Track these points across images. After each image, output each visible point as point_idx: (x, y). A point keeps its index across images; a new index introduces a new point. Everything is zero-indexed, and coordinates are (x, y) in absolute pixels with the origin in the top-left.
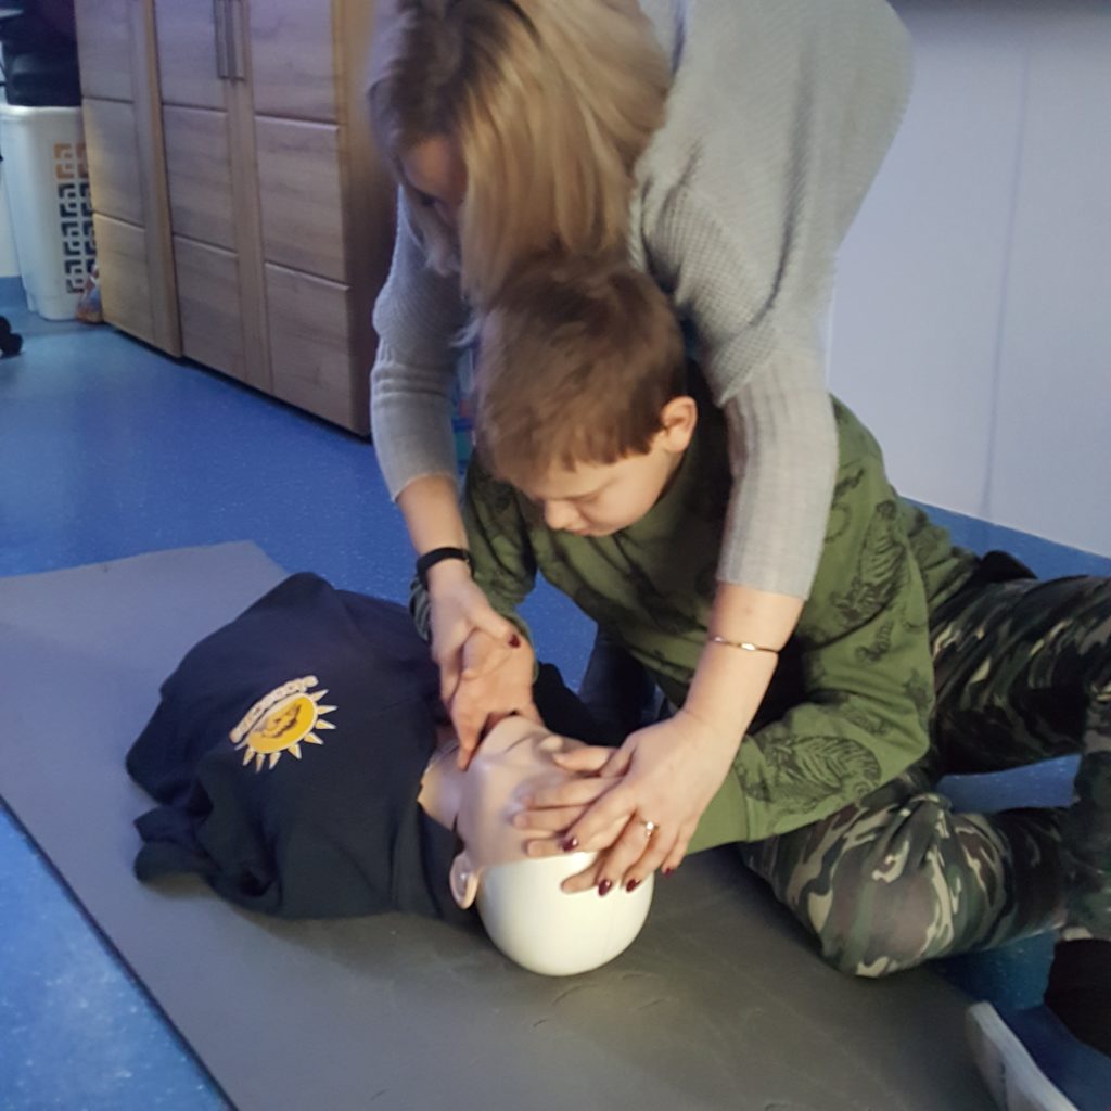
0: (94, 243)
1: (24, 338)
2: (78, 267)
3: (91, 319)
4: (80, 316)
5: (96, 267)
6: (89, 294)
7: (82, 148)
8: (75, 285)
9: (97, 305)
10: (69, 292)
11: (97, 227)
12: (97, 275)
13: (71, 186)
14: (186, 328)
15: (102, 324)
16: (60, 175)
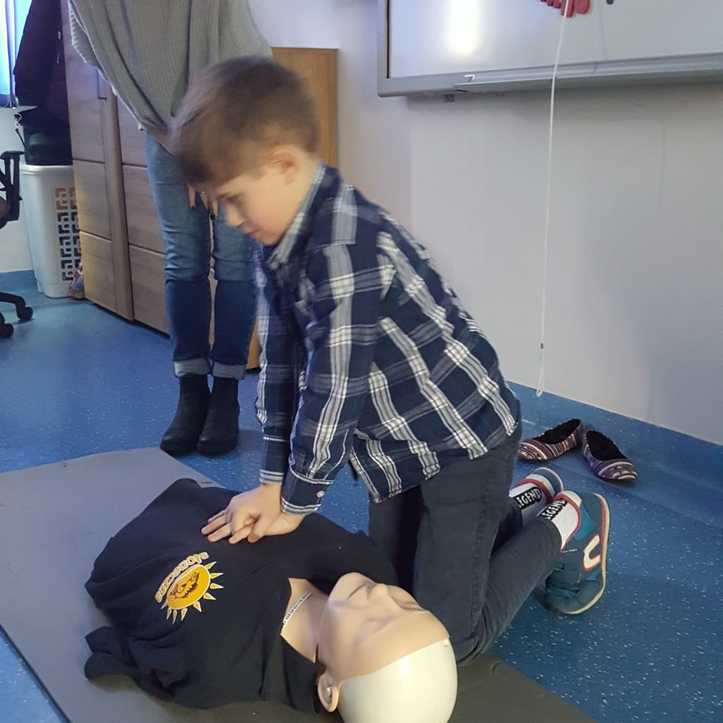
0: (80, 249)
1: (34, 310)
2: (70, 264)
3: (78, 296)
4: (70, 294)
5: (81, 264)
6: (76, 281)
7: (72, 190)
8: (67, 276)
9: (81, 288)
10: (64, 280)
11: (81, 240)
12: (81, 270)
13: (66, 214)
14: (137, 302)
15: (84, 299)
16: (59, 208)
